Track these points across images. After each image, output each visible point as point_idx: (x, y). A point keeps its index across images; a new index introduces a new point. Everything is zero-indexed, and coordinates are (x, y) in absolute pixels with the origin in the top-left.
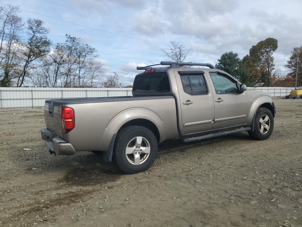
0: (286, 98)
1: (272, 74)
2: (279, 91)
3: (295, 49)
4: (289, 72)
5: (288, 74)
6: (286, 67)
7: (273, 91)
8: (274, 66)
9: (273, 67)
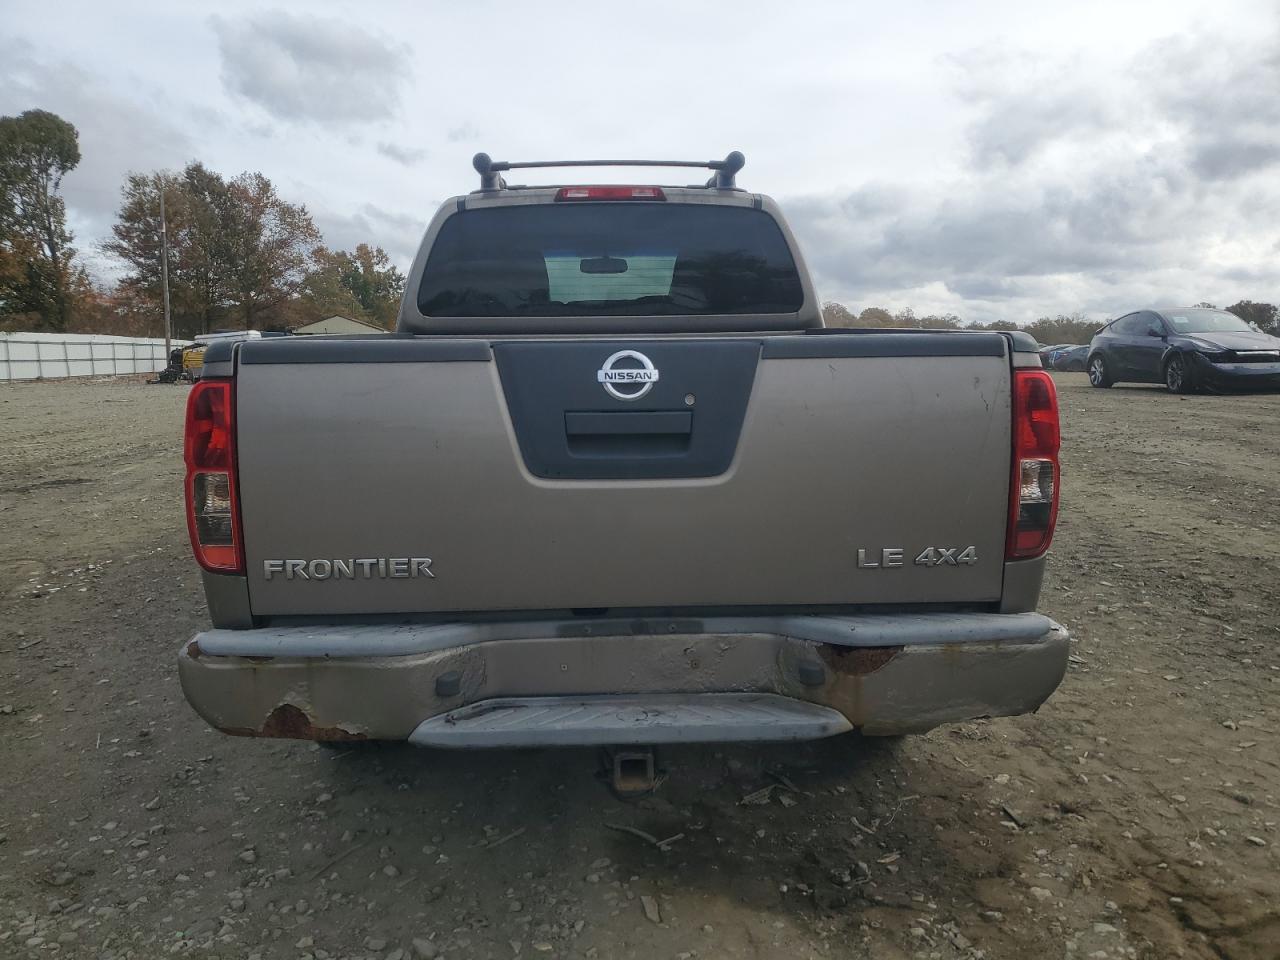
0: (161, 382)
1: (73, 278)
2: (84, 352)
3: (138, 183)
4: (123, 275)
5: (122, 281)
6: (109, 253)
7: (57, 352)
8: (70, 239)
9: (68, 245)
